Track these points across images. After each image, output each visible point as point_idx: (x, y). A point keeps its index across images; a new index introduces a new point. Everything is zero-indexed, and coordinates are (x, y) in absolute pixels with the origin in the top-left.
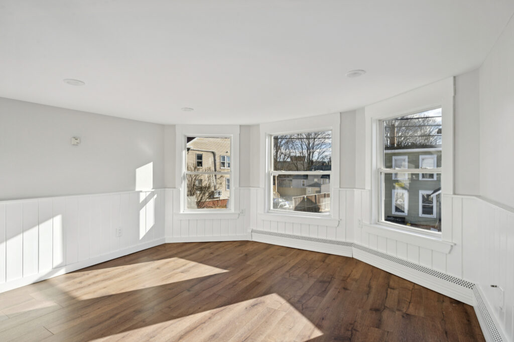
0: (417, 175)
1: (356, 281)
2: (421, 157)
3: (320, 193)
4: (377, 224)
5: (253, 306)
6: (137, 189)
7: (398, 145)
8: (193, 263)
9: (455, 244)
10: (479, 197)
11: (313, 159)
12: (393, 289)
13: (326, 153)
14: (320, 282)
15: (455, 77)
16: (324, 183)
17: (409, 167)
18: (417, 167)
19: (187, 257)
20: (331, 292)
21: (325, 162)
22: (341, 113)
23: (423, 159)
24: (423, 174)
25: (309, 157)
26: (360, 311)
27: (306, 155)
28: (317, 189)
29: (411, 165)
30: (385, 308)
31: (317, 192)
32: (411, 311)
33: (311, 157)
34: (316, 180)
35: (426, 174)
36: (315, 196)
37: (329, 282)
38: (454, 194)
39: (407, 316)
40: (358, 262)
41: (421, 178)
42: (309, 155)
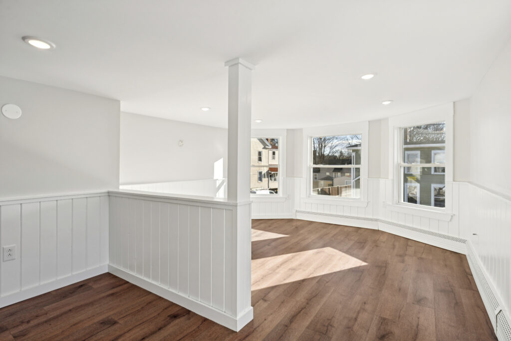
0: (429, 169)
1: (384, 242)
2: (433, 152)
3: (333, 186)
4: (397, 204)
5: (318, 253)
6: (215, 178)
7: (410, 140)
8: (261, 232)
9: (454, 215)
10: (469, 182)
11: (325, 153)
12: (411, 246)
13: (337, 148)
14: (358, 242)
15: (454, 103)
16: (336, 177)
17: (421, 162)
18: (429, 161)
19: (256, 228)
20: (367, 248)
21: (336, 156)
22: (369, 122)
23: (435, 154)
24: (435, 168)
25: (321, 151)
26: (390, 256)
27: (318, 150)
28: (330, 182)
29: (423, 160)
30: (406, 255)
31: (329, 185)
32: (424, 256)
33: (323, 152)
34: (328, 174)
35: (439, 168)
36: (329, 189)
37: (365, 243)
38: (454, 181)
39: (421, 259)
40: (383, 232)
41: (433, 172)
42: (321, 149)
